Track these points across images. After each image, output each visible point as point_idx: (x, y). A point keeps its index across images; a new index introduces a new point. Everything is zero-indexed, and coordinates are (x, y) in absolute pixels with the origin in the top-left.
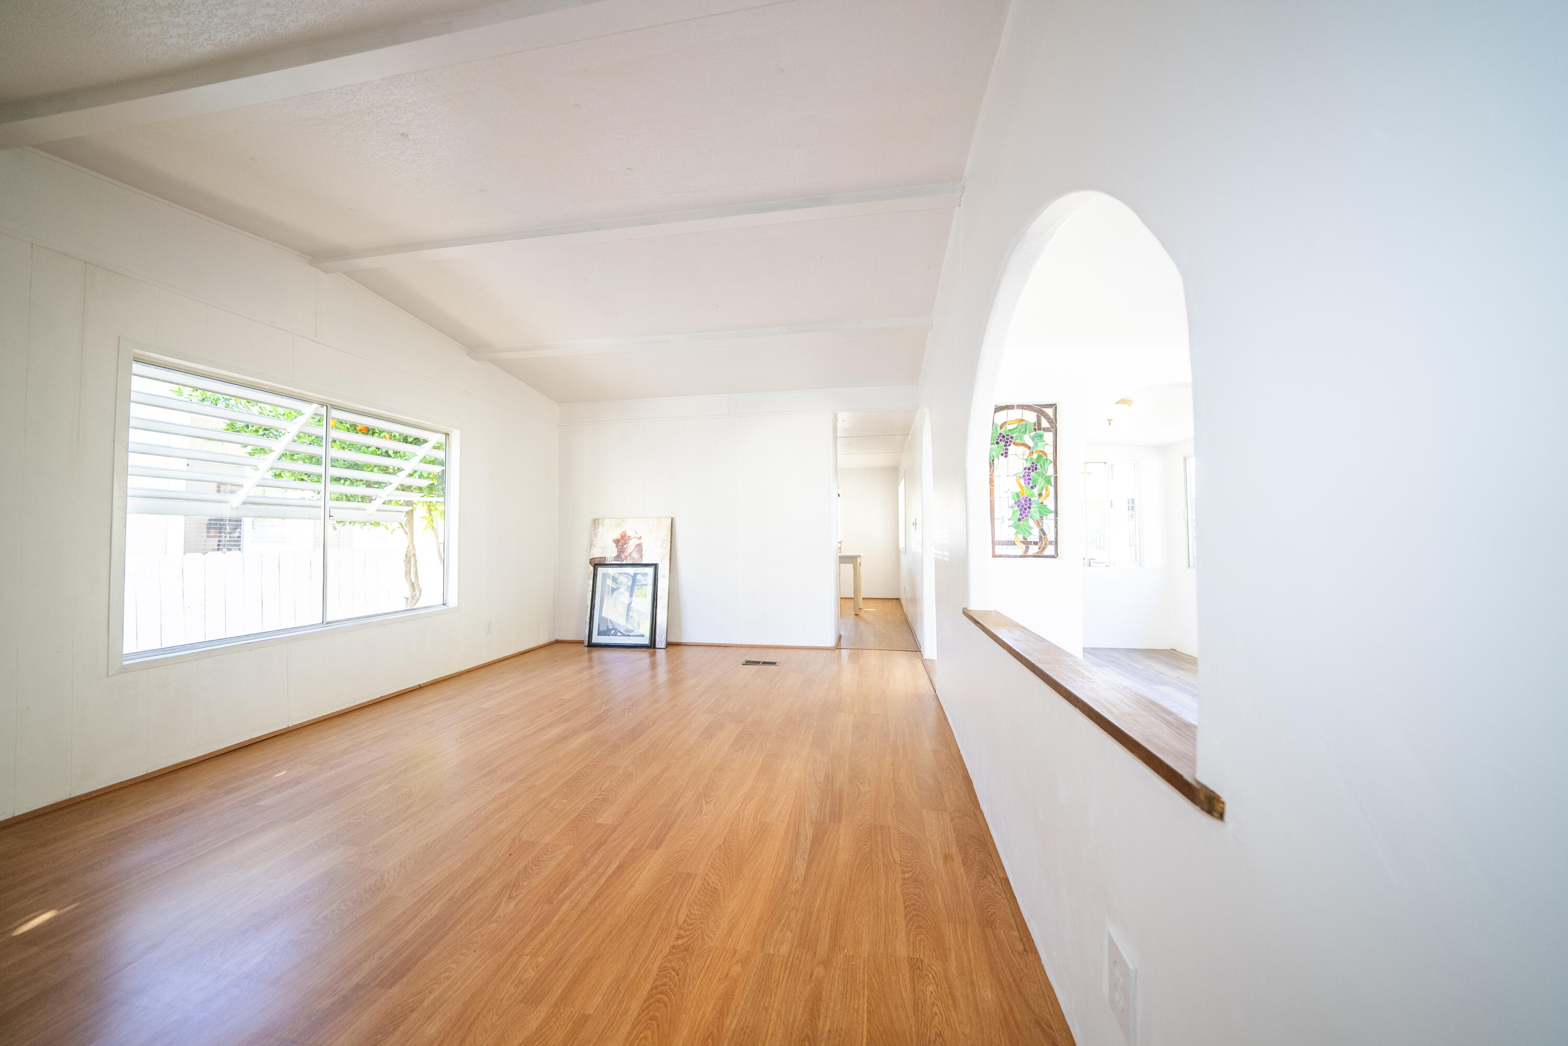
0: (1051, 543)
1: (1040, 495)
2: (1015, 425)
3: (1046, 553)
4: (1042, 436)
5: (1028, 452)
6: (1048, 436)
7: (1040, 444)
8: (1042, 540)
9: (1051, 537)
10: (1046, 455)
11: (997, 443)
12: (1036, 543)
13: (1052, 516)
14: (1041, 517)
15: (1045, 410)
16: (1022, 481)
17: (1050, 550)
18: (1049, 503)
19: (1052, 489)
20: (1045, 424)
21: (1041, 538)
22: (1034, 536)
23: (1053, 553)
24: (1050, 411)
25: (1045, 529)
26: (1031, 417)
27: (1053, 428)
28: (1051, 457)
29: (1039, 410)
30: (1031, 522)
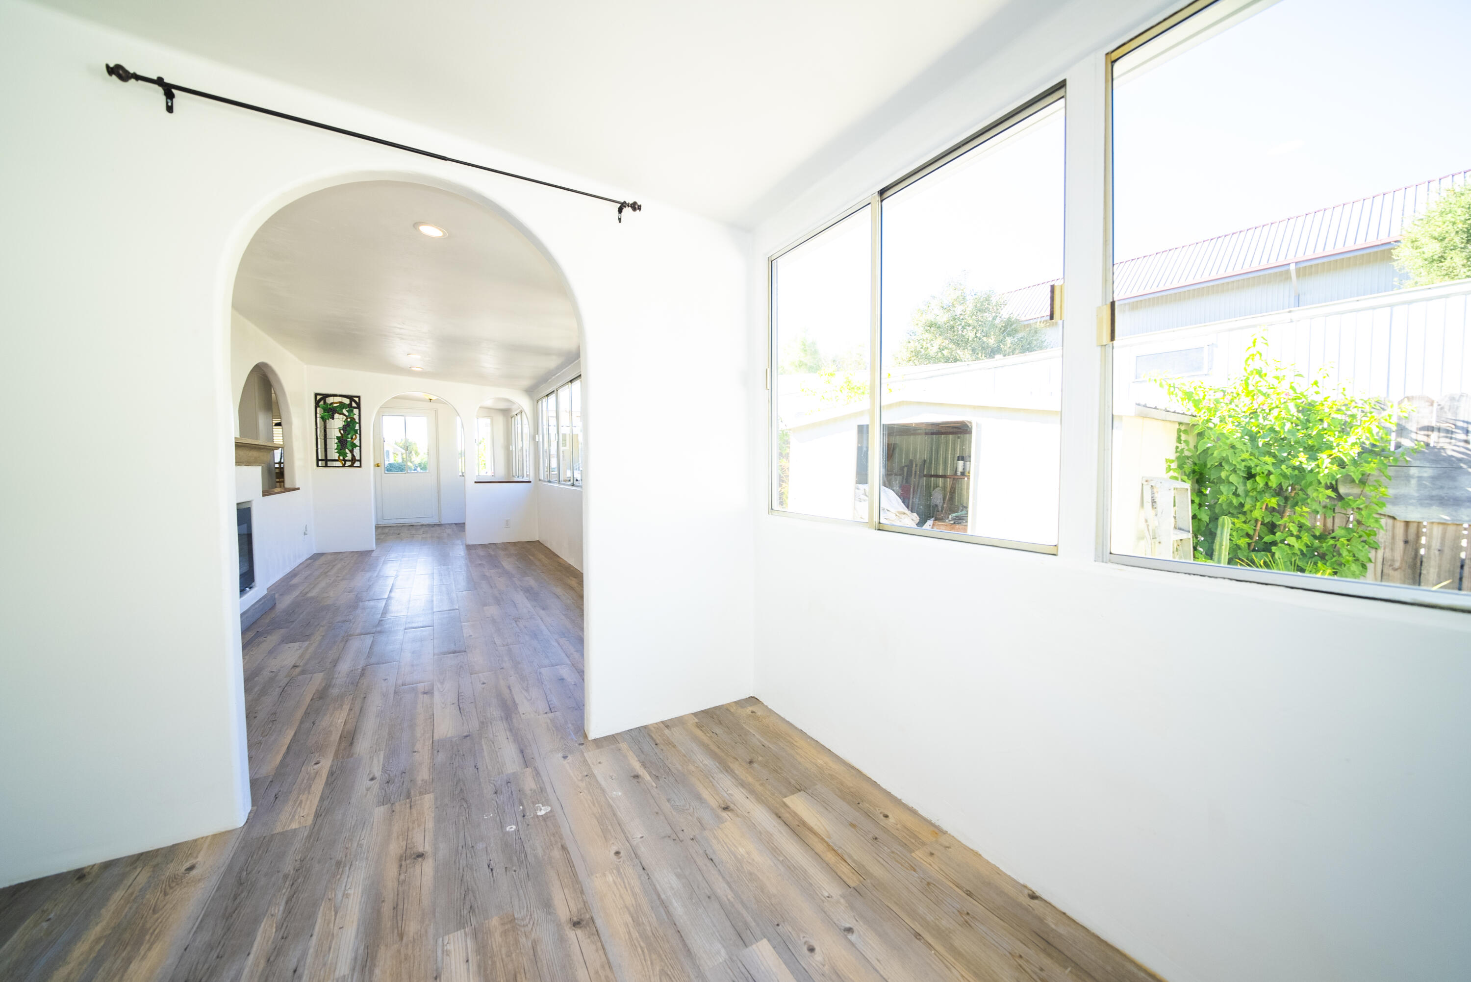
0: (358, 461)
1: (352, 438)
2: (338, 404)
3: (355, 465)
4: (353, 411)
5: (345, 418)
6: (356, 411)
7: (352, 414)
8: (353, 460)
9: (358, 458)
10: (355, 419)
11: (328, 412)
12: (349, 461)
13: (358, 448)
14: (353, 449)
15: (354, 398)
16: (342, 432)
17: (357, 464)
18: (357, 442)
19: (358, 436)
20: (354, 405)
21: (352, 458)
22: (349, 457)
23: (359, 465)
24: (357, 399)
25: (355, 454)
26: (347, 401)
27: (359, 407)
28: (357, 421)
29: (351, 398)
30: (347, 451)
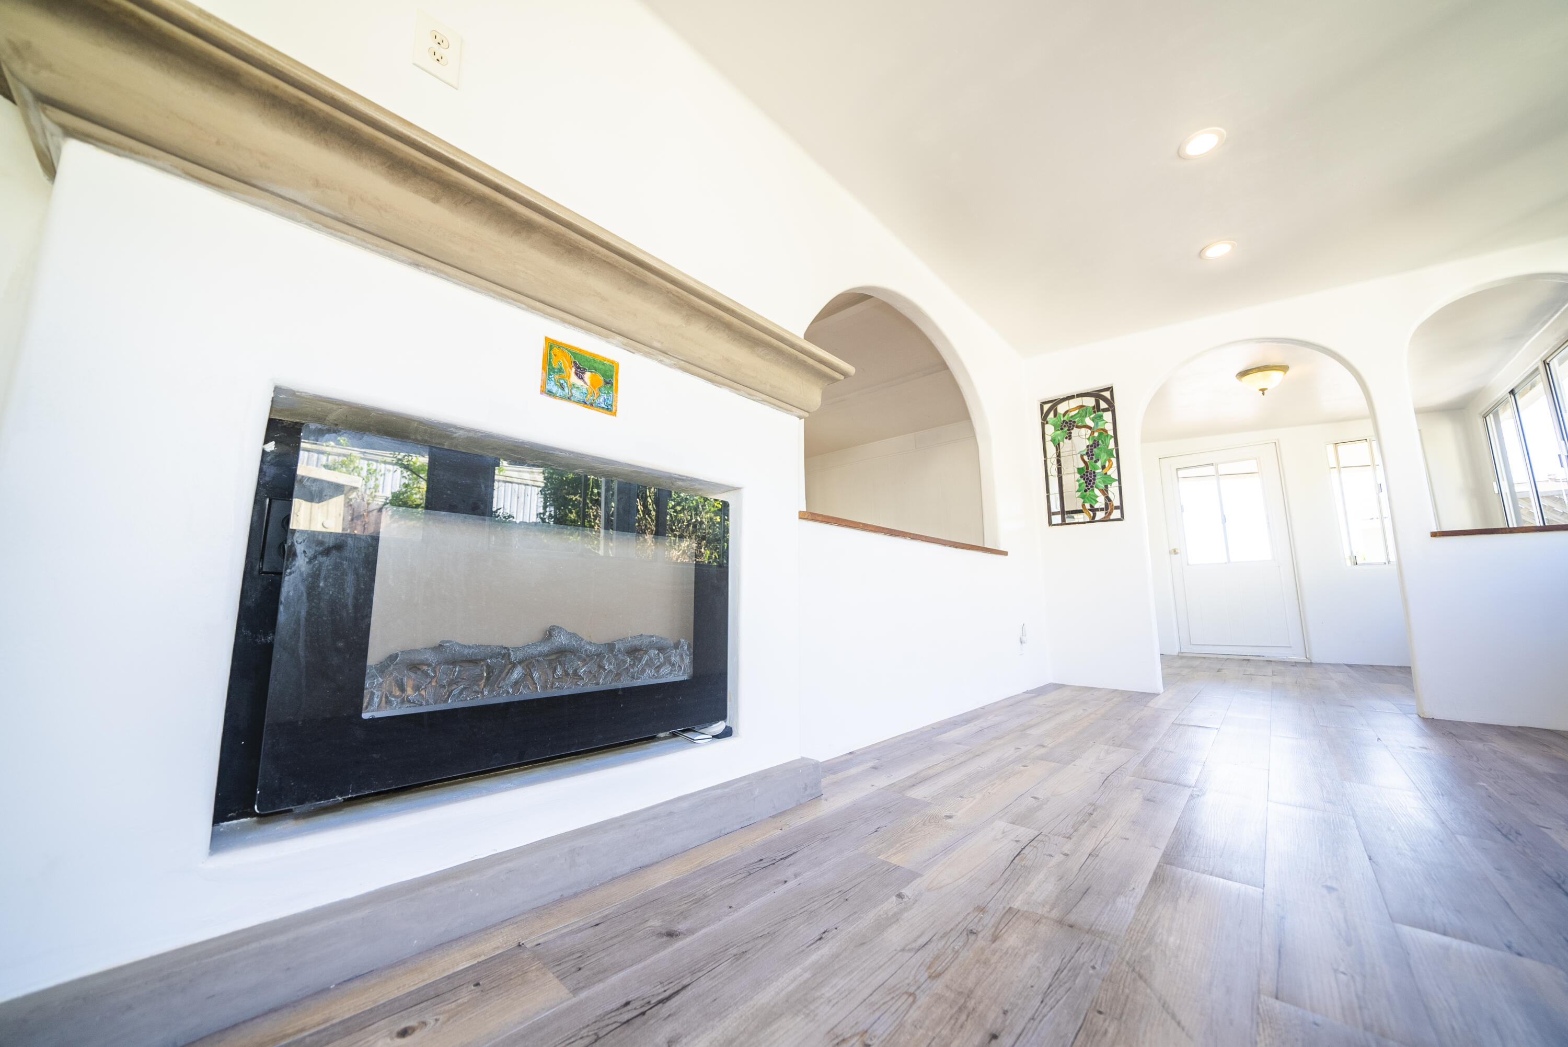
0: (1117, 508)
1: (1103, 467)
2: (1077, 411)
3: (1112, 517)
4: (1101, 416)
5: (1089, 432)
6: (1107, 416)
7: (1100, 423)
8: (1108, 507)
9: (1116, 503)
10: (1106, 431)
11: (1062, 429)
12: (1102, 509)
13: (1116, 484)
14: (1106, 487)
15: (1102, 393)
16: (1086, 458)
17: (1116, 514)
18: (1113, 473)
19: (1114, 460)
20: (1103, 405)
21: (1106, 505)
22: (1101, 502)
23: (1119, 517)
24: (1107, 394)
25: (1111, 496)
26: (1090, 402)
27: (1111, 408)
28: (1111, 433)
29: (1096, 395)
30: (1097, 492)
